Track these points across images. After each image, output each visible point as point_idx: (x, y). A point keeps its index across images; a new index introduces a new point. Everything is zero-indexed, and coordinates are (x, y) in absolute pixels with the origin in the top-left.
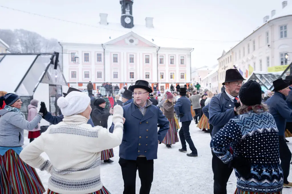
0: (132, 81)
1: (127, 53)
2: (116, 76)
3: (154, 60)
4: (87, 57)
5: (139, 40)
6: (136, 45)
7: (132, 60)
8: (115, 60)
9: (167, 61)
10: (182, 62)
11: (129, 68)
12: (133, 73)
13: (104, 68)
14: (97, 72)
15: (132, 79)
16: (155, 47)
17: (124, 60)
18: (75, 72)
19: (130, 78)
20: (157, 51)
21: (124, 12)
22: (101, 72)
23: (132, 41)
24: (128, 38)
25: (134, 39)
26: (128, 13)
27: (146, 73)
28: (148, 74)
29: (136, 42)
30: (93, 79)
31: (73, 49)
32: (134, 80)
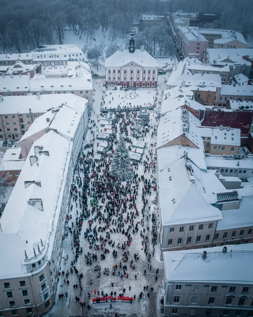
1: (130, 69)
2: (125, 79)
3: (141, 72)
4: (114, 71)
7: (132, 72)
8: (125, 72)
9: (147, 72)
10: (154, 72)
11: (131, 75)
12: (132, 77)
13: (121, 75)
14: (118, 77)
16: (142, 67)
17: (128, 73)
18: (110, 77)
22: (120, 77)
23: (132, 64)
24: (130, 63)
26: (132, 45)
27: (137, 77)
29: (134, 65)
30: (116, 80)
31: (109, 69)
32: (132, 80)
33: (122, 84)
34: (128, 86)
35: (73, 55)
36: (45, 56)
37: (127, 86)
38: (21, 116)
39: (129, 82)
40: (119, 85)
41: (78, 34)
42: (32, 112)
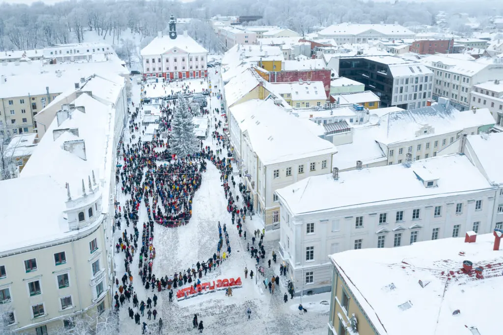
1: (173, 57)
2: (168, 69)
3: (187, 60)
4: (154, 61)
6: (178, 53)
7: (175, 60)
8: (167, 61)
9: (194, 59)
10: (202, 59)
11: (174, 64)
12: (176, 67)
13: (162, 65)
14: (159, 67)
16: (187, 53)
17: (171, 60)
18: (149, 68)
19: (175, 69)
20: (189, 55)
21: (171, 30)
22: (161, 67)
23: (175, 51)
26: (173, 30)
28: (184, 67)
29: (177, 51)
30: (157, 71)
31: (147, 58)
32: (177, 70)
33: (163, 75)
34: (172, 78)
35: (98, 49)
36: (60, 52)
37: (170, 78)
38: (33, 99)
39: (173, 73)
40: (160, 77)
41: (102, 35)
42: (50, 92)
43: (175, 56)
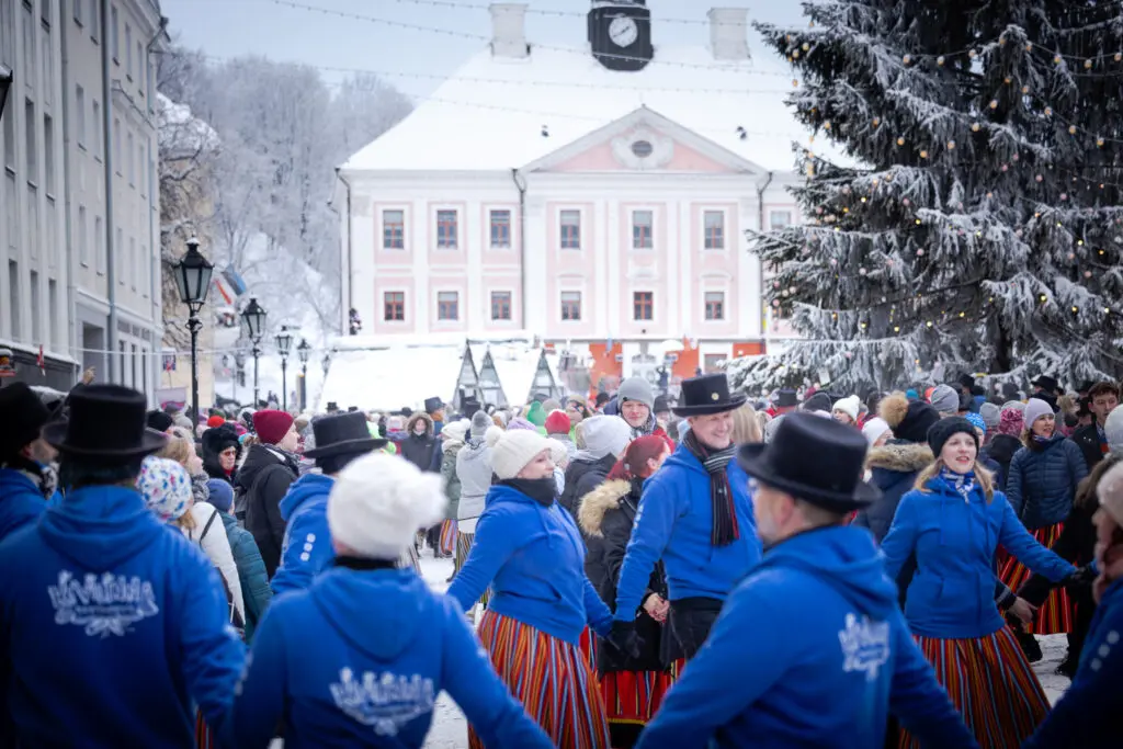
0: (644, 331)
1: (622, 205)
2: (571, 312)
4: (447, 229)
5: (675, 142)
6: (663, 165)
7: (643, 234)
8: (570, 235)
11: (633, 270)
12: (649, 296)
13: (518, 274)
14: (493, 292)
15: (643, 323)
16: (747, 172)
17: (606, 234)
18: (402, 293)
19: (637, 316)
20: (760, 193)
22: (509, 293)
23: (642, 149)
24: (624, 135)
25: (652, 140)
27: (707, 293)
28: (717, 299)
29: (661, 151)
31: (394, 200)
32: (652, 327)
39: (617, 346)
43: (642, 192)
